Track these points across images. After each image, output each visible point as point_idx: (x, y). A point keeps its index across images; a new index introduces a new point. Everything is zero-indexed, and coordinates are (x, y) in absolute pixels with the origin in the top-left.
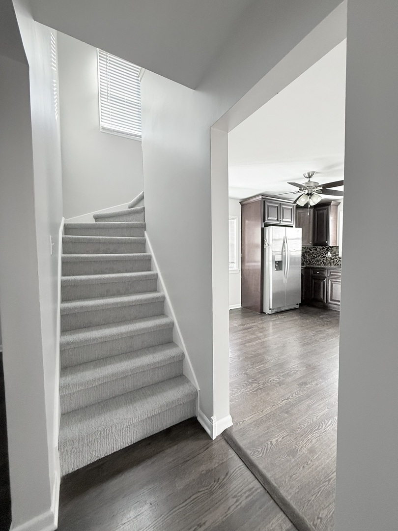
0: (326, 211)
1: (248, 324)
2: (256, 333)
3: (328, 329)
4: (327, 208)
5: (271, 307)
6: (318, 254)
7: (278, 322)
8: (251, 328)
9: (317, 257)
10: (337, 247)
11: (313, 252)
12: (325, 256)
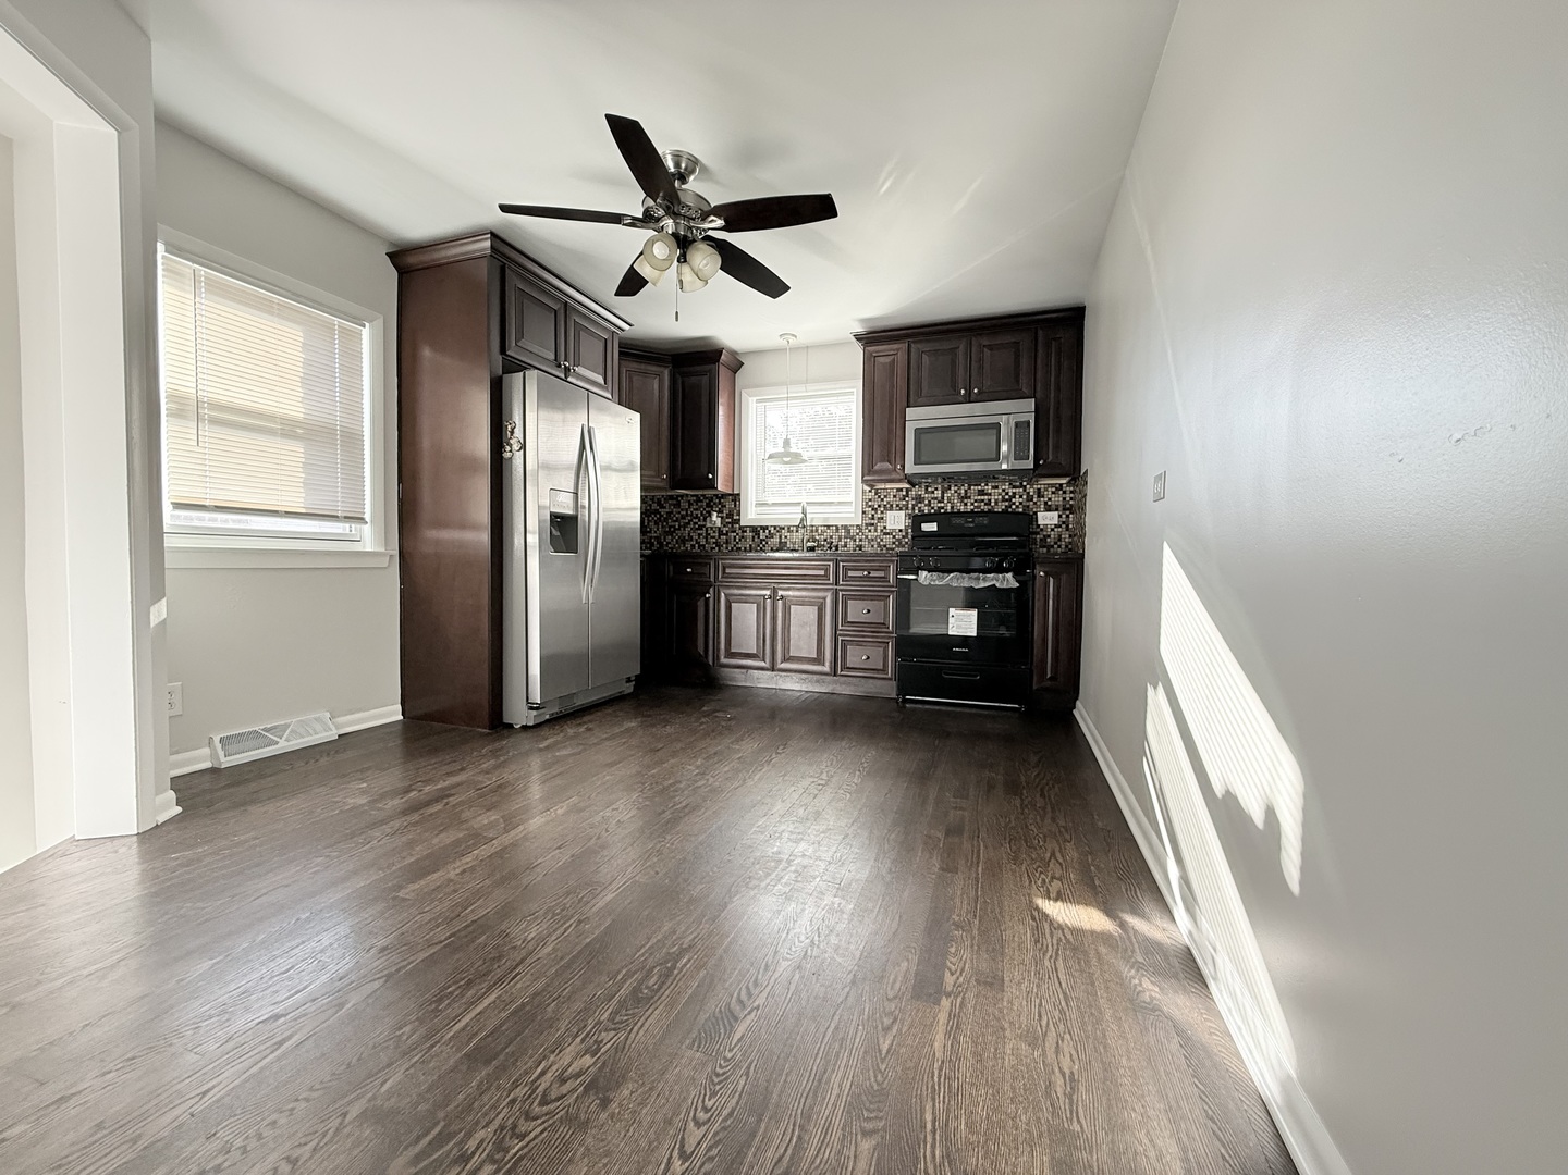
0: (705, 379)
1: (427, 782)
2: (467, 814)
3: (737, 741)
4: (710, 371)
5: (536, 698)
6: (683, 517)
7: (564, 752)
8: (437, 800)
9: (679, 529)
10: (736, 498)
11: (669, 513)
12: (704, 526)
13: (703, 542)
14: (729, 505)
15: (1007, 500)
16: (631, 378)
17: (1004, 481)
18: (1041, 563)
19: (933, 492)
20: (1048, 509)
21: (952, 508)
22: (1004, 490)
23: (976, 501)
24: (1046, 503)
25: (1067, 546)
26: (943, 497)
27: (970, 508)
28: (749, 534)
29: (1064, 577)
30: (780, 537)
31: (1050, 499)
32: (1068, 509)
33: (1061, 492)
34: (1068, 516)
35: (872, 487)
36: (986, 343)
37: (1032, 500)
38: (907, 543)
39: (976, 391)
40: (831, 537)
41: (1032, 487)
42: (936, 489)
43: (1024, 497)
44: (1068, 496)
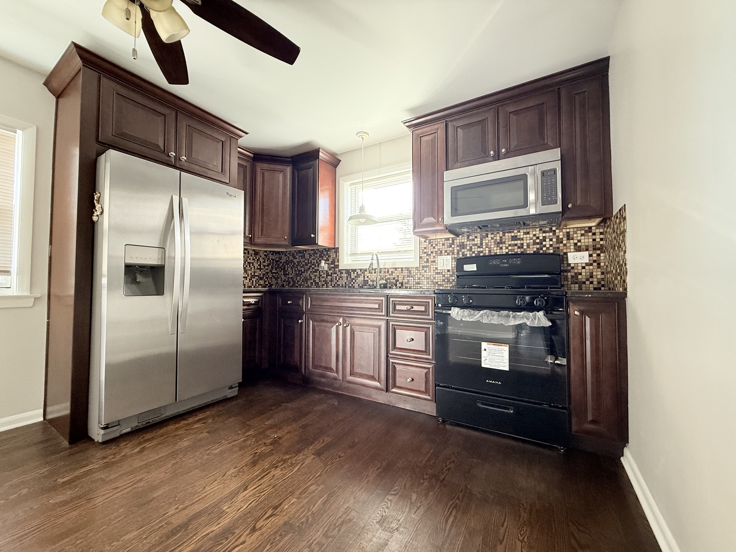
0: (311, 171)
5: (102, 419)
6: (306, 264)
9: (304, 272)
10: (336, 250)
11: (299, 262)
12: (318, 270)
13: (317, 280)
14: (333, 255)
15: (538, 244)
16: (263, 173)
17: (534, 228)
18: (575, 302)
19: (474, 240)
20: (578, 249)
21: (490, 251)
22: (534, 235)
23: (510, 245)
24: (575, 244)
25: (599, 283)
26: (482, 244)
27: (504, 251)
28: (345, 275)
29: (603, 318)
30: (364, 277)
31: (579, 241)
32: (599, 249)
33: (590, 234)
34: (599, 255)
35: (426, 238)
36: (512, 109)
37: (562, 242)
38: (454, 280)
39: (503, 150)
40: (398, 276)
41: (561, 230)
42: (476, 237)
43: (554, 240)
44: (598, 237)
